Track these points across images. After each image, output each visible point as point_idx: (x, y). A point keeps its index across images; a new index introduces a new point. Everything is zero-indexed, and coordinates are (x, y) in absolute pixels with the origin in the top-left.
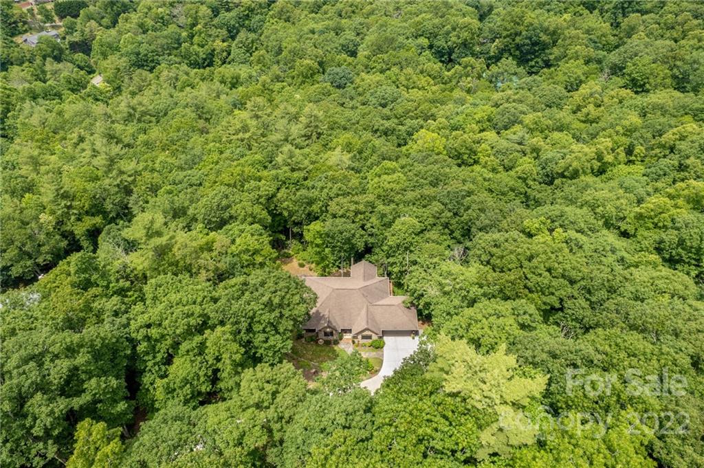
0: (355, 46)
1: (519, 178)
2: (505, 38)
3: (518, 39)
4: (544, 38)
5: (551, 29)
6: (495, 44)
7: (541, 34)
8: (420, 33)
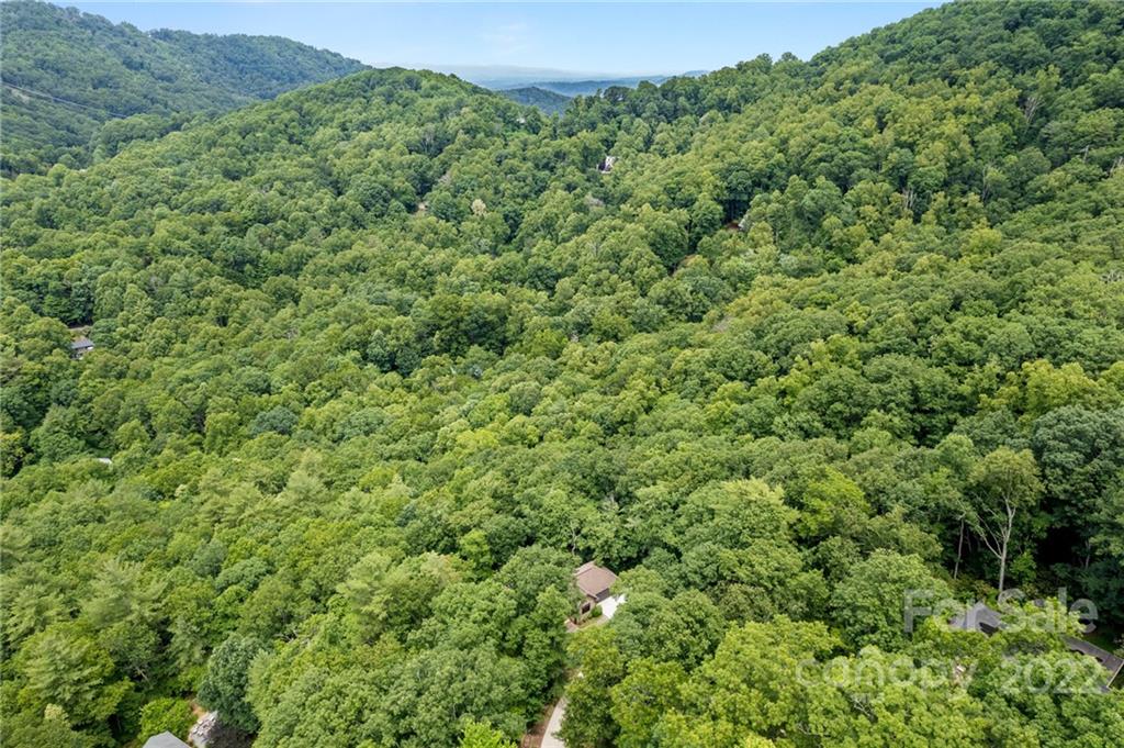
0: (265, 382)
1: (589, 438)
2: (447, 327)
3: (462, 326)
4: (491, 318)
5: (494, 308)
6: (436, 336)
7: (486, 315)
8: (344, 346)
